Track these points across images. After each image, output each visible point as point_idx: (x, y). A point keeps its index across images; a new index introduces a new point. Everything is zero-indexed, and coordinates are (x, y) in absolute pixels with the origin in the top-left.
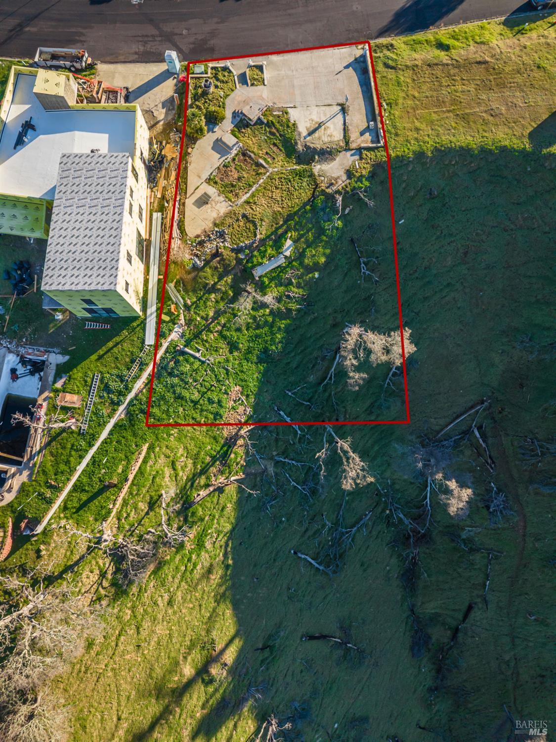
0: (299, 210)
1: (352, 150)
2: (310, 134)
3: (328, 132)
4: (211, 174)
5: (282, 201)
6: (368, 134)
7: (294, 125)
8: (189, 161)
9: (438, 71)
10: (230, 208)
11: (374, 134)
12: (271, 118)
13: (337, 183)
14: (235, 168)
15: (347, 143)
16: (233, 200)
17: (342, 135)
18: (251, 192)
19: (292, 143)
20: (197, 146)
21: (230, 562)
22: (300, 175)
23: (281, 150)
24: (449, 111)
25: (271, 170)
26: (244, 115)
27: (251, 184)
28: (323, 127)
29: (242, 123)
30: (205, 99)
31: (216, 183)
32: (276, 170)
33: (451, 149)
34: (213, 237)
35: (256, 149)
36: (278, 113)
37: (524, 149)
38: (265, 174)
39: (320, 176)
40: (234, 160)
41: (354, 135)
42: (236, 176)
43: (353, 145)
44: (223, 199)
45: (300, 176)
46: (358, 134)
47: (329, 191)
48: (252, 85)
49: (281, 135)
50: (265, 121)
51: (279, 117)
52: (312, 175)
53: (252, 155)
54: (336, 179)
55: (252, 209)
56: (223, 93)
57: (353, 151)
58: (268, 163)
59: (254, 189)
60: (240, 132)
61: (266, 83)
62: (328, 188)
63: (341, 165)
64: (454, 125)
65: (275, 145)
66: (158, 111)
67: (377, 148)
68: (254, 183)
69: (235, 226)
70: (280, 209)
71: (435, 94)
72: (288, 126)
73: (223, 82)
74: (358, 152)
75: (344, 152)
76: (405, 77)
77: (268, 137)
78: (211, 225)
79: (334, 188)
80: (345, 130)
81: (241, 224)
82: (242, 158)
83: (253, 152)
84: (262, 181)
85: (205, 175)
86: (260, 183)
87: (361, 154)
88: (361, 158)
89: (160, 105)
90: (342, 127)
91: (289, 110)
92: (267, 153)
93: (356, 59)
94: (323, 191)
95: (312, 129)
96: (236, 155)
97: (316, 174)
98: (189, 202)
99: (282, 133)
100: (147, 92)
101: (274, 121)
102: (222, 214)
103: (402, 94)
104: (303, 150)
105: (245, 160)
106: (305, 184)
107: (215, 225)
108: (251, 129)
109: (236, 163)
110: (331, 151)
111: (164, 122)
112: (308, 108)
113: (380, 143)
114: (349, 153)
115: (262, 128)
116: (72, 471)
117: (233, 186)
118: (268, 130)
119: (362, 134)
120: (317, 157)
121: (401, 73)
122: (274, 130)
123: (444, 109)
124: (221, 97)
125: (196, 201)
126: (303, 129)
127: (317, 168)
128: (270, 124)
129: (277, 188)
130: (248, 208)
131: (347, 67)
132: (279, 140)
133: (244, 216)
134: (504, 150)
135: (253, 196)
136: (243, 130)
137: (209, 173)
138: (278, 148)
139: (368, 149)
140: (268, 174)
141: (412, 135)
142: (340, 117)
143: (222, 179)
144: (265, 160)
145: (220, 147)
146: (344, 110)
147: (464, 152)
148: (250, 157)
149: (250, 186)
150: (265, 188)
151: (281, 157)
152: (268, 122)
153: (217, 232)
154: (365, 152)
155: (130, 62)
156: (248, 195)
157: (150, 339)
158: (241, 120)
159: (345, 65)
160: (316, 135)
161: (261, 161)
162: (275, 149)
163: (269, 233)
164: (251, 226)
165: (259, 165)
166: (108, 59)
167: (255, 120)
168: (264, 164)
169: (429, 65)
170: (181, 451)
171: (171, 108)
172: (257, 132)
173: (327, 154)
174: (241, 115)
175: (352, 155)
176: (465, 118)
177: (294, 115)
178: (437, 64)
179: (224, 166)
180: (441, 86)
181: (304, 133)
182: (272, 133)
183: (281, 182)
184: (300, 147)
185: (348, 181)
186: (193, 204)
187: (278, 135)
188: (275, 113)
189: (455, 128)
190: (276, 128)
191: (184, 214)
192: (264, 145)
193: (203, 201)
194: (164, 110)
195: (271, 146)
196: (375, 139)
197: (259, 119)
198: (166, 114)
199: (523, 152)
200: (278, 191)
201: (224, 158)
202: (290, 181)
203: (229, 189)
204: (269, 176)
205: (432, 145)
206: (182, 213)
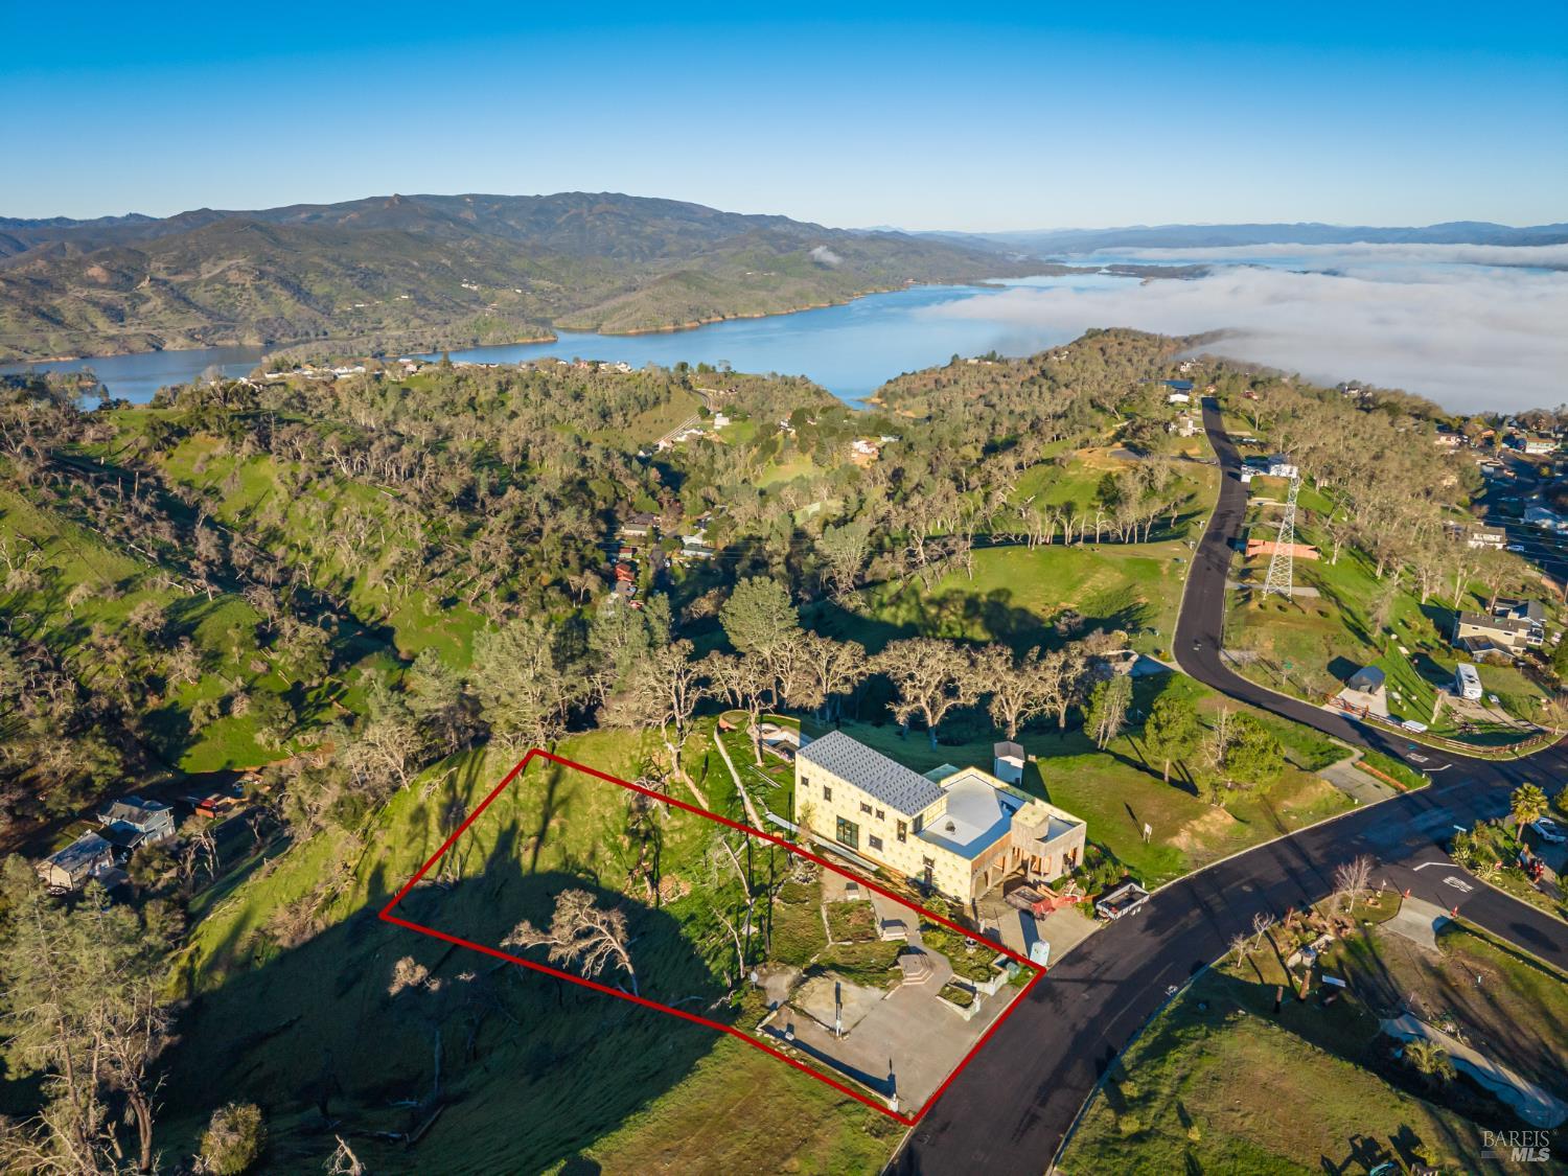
2: (838, 991)
3: (823, 1004)
4: (873, 907)
7: (862, 986)
10: (825, 900)
14: (862, 926)
15: (793, 1007)
16: (830, 906)
17: (807, 1012)
18: (825, 920)
19: (843, 972)
21: (581, 875)
23: (846, 964)
24: (723, 1114)
25: (832, 944)
27: (833, 926)
31: (861, 906)
36: (890, 984)
38: (832, 938)
39: (783, 967)
40: (873, 930)
41: (796, 1020)
42: (853, 921)
43: (785, 1009)
45: (800, 957)
46: (793, 1023)
47: (760, 964)
48: (947, 988)
50: (891, 970)
51: (885, 982)
52: (792, 963)
53: (862, 942)
54: (765, 975)
55: (806, 910)
56: (959, 962)
57: (778, 1006)
58: (843, 947)
59: (825, 923)
60: (899, 947)
61: (939, 999)
62: (765, 966)
64: (702, 1104)
65: (857, 964)
67: (759, 1023)
72: (865, 981)
74: (773, 1008)
75: (786, 999)
77: (872, 964)
80: (810, 1017)
81: (801, 897)
83: (865, 944)
84: (827, 932)
86: (827, 929)
89: (996, 928)
90: (817, 1018)
91: (884, 994)
92: (853, 953)
96: (876, 934)
102: (825, 892)
104: (825, 973)
105: (864, 937)
107: (820, 883)
109: (868, 930)
112: (870, 1009)
113: (761, 1029)
114: (780, 1001)
116: (729, 754)
119: (790, 1026)
124: (955, 958)
126: (849, 987)
127: (794, 972)
128: (884, 970)
131: (892, 1077)
135: (819, 919)
136: (897, 951)
138: (851, 964)
139: (765, 1016)
140: (830, 940)
141: (737, 1060)
142: (832, 1024)
143: (861, 912)
144: (848, 947)
146: (835, 1032)
150: (818, 930)
151: (838, 960)
152: (888, 971)
153: (811, 880)
154: (766, 1013)
157: (771, 817)
158: (909, 952)
160: (831, 993)
166: (1103, 935)
169: (805, 1141)
170: (685, 837)
175: (776, 1003)
176: (698, 1121)
177: (875, 993)
178: (797, 1148)
179: (873, 920)
180: (764, 1130)
181: (843, 986)
182: (871, 968)
183: (810, 942)
187: (865, 971)
188: (892, 981)
192: (864, 956)
201: (880, 921)
203: (844, 910)
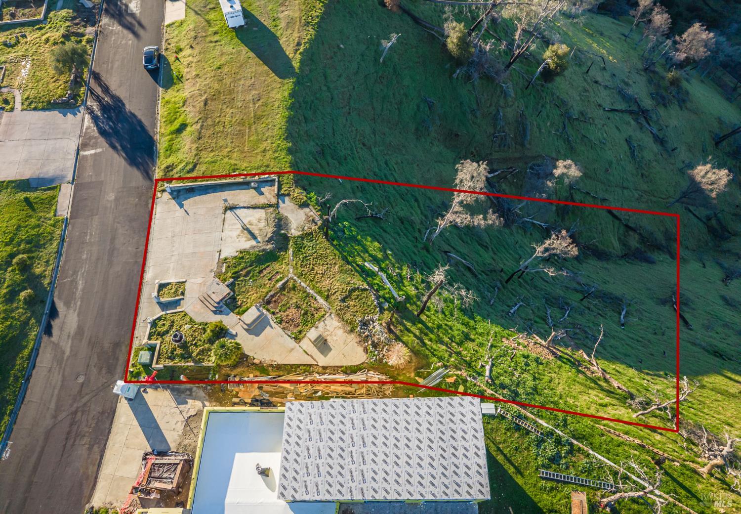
0: (338, 250)
1: (278, 202)
2: (254, 237)
3: (255, 221)
4: (289, 336)
5: (327, 264)
6: (262, 189)
7: (241, 252)
8: (270, 363)
9: (207, 133)
10: (333, 316)
11: (264, 184)
12: (230, 274)
13: (312, 216)
14: (284, 311)
15: (270, 206)
16: (323, 313)
17: (260, 210)
18: (315, 295)
19: (263, 255)
20: (250, 354)
21: (661, 373)
22: (299, 248)
23: (268, 267)
24: (250, 128)
25: (290, 275)
26: (221, 300)
27: (305, 294)
28: (248, 226)
29: (231, 304)
30: (192, 344)
31: (300, 332)
32: (291, 270)
33: (287, 129)
34: (367, 333)
35: (264, 290)
36: (224, 268)
37: (293, 83)
38: (295, 281)
39: (303, 230)
40: (273, 313)
41: (262, 200)
42: (293, 311)
43: (273, 201)
44: (322, 323)
45: (301, 248)
46: (262, 196)
47: (320, 223)
48: (183, 294)
49: (250, 266)
50: (231, 280)
51: (229, 267)
52: (302, 237)
53: (271, 293)
54: (308, 217)
55: (335, 292)
56: (186, 326)
57: (280, 201)
58: (282, 278)
59: (312, 292)
60: (240, 306)
61: (184, 280)
62: (316, 224)
63: (293, 212)
64: (264, 125)
65: (260, 272)
66: (189, 409)
67: (279, 182)
68: (305, 292)
69: (355, 309)
70: (337, 267)
71: (230, 136)
72: (242, 258)
73: (171, 326)
74: (282, 197)
75: (280, 209)
76: (207, 157)
77: (250, 278)
78: (353, 336)
79: (317, 218)
80: (255, 207)
81: (352, 303)
82: (272, 305)
83: (267, 293)
84: (303, 284)
85: (292, 343)
86: (305, 286)
87: (284, 195)
88: (289, 195)
89: (182, 407)
90: (251, 210)
91: (222, 257)
92: (270, 279)
93: (174, 198)
94: (319, 228)
95: (249, 236)
96: (268, 310)
97: (301, 233)
98: (322, 361)
99: (248, 264)
100: (157, 427)
101: (232, 272)
102: (340, 324)
103: (226, 160)
104: (272, 244)
105: (275, 301)
106: (310, 244)
107: (352, 331)
108: (239, 295)
109: (277, 310)
110: (279, 219)
111: (207, 400)
112: (223, 238)
113: (274, 180)
114: (281, 204)
115: (239, 284)
117: (306, 313)
118: (242, 278)
119: (262, 194)
120: (283, 232)
121: (201, 160)
122: (244, 272)
123: (247, 131)
124: (192, 327)
125: (322, 353)
126: (247, 244)
127: (294, 232)
128: (236, 276)
129: (313, 269)
130: (333, 297)
131: (181, 206)
132: (256, 267)
133: (343, 300)
134: (292, 95)
135: (320, 293)
136: (239, 303)
137: (289, 338)
138: (265, 269)
139: (280, 188)
140: (295, 278)
141: (269, 155)
142: (238, 212)
143: (297, 326)
144: (277, 281)
145: (255, 328)
146: (232, 208)
147: (290, 121)
148: (272, 296)
149: (308, 295)
150: (312, 281)
151: (276, 266)
152: (232, 278)
153: (361, 329)
154: (282, 192)
155: (102, 457)
156: (318, 298)
158: (227, 305)
159: (178, 207)
160: (256, 232)
161: (279, 284)
162: (265, 272)
163: (361, 278)
164: (354, 294)
165: (283, 288)
166: (86, 492)
167: (227, 290)
168: (283, 282)
169: (199, 139)
171: (188, 393)
172: (243, 289)
173: (281, 223)
174: (221, 304)
175: (284, 202)
176: (258, 118)
177: (229, 251)
178: (200, 133)
179: (280, 323)
180: (222, 132)
181: (254, 243)
182: (248, 273)
183: (306, 265)
184: (269, 247)
185: (311, 207)
186: (325, 356)
187: (250, 268)
188: (224, 270)
189: (267, 125)
190: (241, 270)
191: (337, 367)
192: (261, 282)
193: (322, 345)
194: (190, 401)
195: (262, 275)
196: (269, 184)
197: (228, 286)
198: (195, 399)
199: (295, 84)
200: (316, 268)
201: (272, 323)
202: (306, 257)
203: (309, 317)
204: (298, 277)
205: (282, 142)
206: (335, 369)
